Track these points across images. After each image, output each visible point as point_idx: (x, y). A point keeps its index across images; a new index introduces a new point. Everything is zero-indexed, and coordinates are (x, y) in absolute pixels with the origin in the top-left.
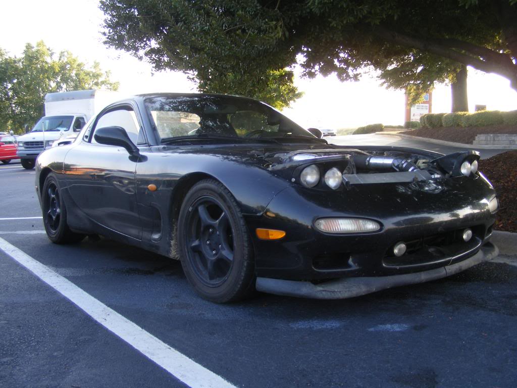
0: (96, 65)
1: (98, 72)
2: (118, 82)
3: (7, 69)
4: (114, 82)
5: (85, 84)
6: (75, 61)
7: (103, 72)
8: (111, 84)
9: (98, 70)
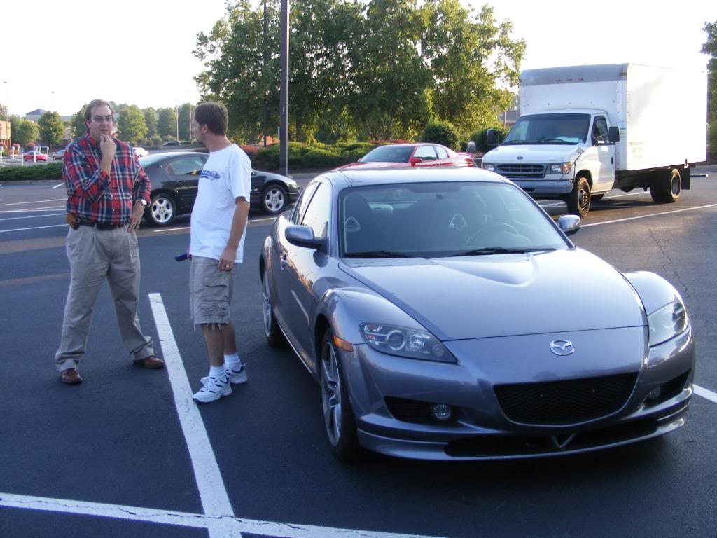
0: (486, 13)
1: (490, 26)
2: (522, 43)
3: (345, 23)
4: (515, 42)
5: (470, 47)
6: (452, 7)
7: (497, 25)
8: (511, 47)
9: (488, 21)
